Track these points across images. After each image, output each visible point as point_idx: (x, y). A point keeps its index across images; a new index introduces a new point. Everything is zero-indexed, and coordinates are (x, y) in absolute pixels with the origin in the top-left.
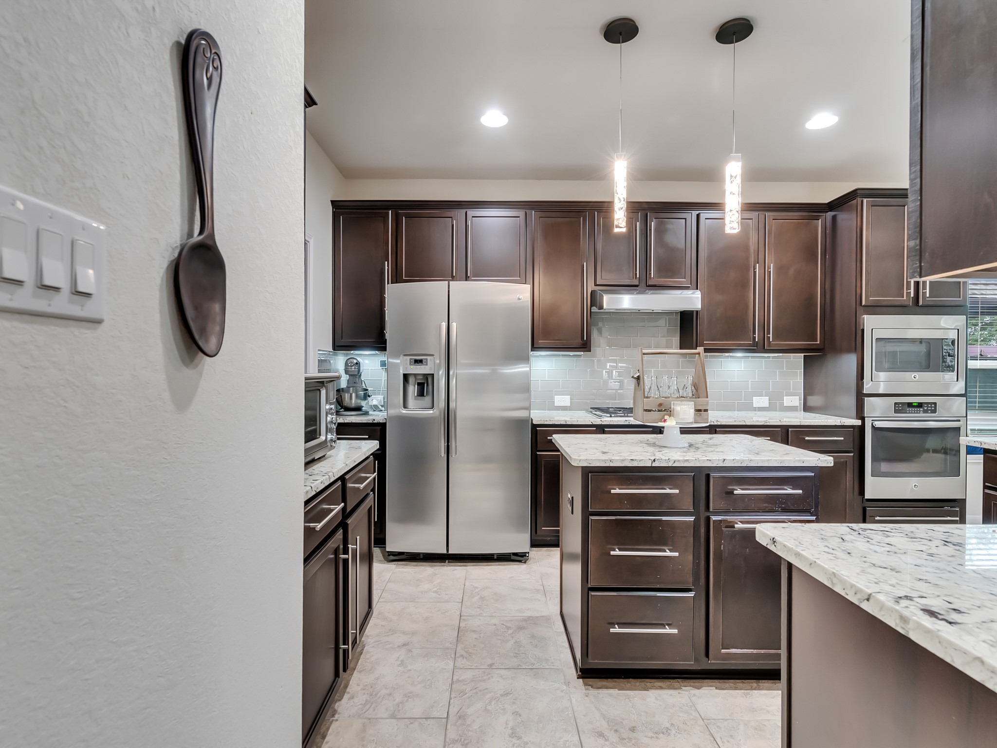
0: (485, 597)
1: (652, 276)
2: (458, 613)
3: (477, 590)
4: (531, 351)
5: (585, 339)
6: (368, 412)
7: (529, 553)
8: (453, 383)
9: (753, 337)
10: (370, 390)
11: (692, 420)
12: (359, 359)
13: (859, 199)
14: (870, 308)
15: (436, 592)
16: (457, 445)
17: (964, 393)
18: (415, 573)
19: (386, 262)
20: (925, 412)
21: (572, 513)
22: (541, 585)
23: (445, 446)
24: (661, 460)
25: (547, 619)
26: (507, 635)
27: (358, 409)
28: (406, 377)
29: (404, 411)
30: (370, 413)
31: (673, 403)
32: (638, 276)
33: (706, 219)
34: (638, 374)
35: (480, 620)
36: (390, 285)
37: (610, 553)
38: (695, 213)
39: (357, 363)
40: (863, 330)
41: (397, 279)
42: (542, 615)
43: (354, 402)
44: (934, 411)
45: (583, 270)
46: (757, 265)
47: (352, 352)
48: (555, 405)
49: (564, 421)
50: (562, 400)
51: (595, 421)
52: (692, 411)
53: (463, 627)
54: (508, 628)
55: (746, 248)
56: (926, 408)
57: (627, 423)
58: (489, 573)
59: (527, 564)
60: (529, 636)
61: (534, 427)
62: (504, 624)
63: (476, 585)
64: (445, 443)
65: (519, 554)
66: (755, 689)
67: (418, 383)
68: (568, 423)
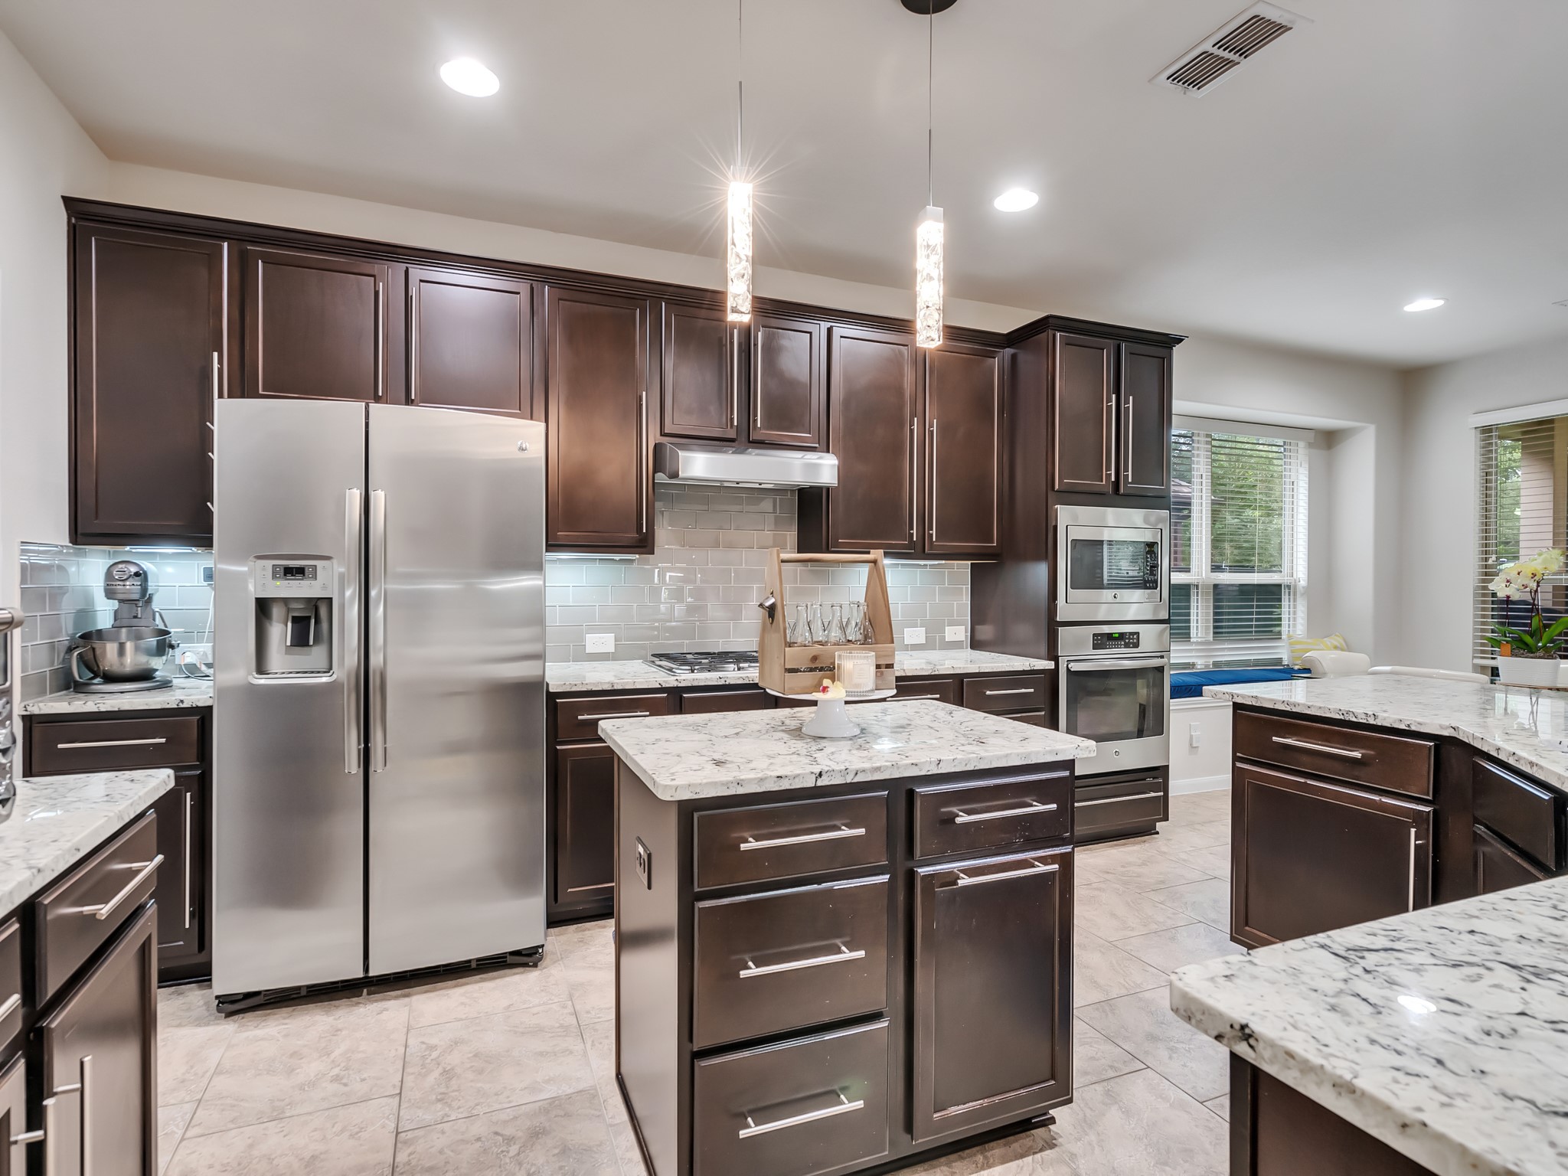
0: (453, 1069)
1: (759, 426)
2: (392, 1126)
3: (435, 1055)
4: (547, 551)
5: (644, 531)
6: (171, 682)
7: (543, 946)
8: (377, 613)
9: (909, 533)
10: (175, 632)
11: (871, 685)
12: (146, 565)
13: (1051, 332)
14: (1066, 494)
15: (337, 1079)
16: (388, 745)
17: (1167, 618)
18: (286, 1036)
19: (216, 354)
20: (1127, 646)
21: (649, 887)
22: (571, 1014)
23: (359, 750)
24: (832, 773)
25: (591, 1095)
26: (508, 1161)
27: (144, 676)
28: (263, 607)
29: (262, 681)
30: (175, 682)
31: (840, 656)
32: (736, 424)
33: (841, 337)
34: (772, 601)
35: (443, 1132)
36: (226, 401)
37: (739, 975)
38: (825, 325)
39: (137, 574)
40: (1055, 528)
41: (243, 387)
42: (581, 1088)
43: (132, 661)
44: (1136, 645)
45: (641, 405)
46: (916, 419)
47: (128, 548)
48: (587, 652)
49: (609, 683)
50: (601, 642)
51: (665, 682)
52: (873, 669)
53: (404, 1165)
54: (510, 1140)
55: (899, 391)
56: (1127, 641)
57: (721, 682)
58: (462, 1004)
59: (539, 968)
60: (556, 1151)
61: (552, 697)
62: (499, 1131)
63: (433, 1041)
64: (359, 744)
65: (523, 953)
66: (983, 1169)
67: (293, 617)
68: (616, 687)
